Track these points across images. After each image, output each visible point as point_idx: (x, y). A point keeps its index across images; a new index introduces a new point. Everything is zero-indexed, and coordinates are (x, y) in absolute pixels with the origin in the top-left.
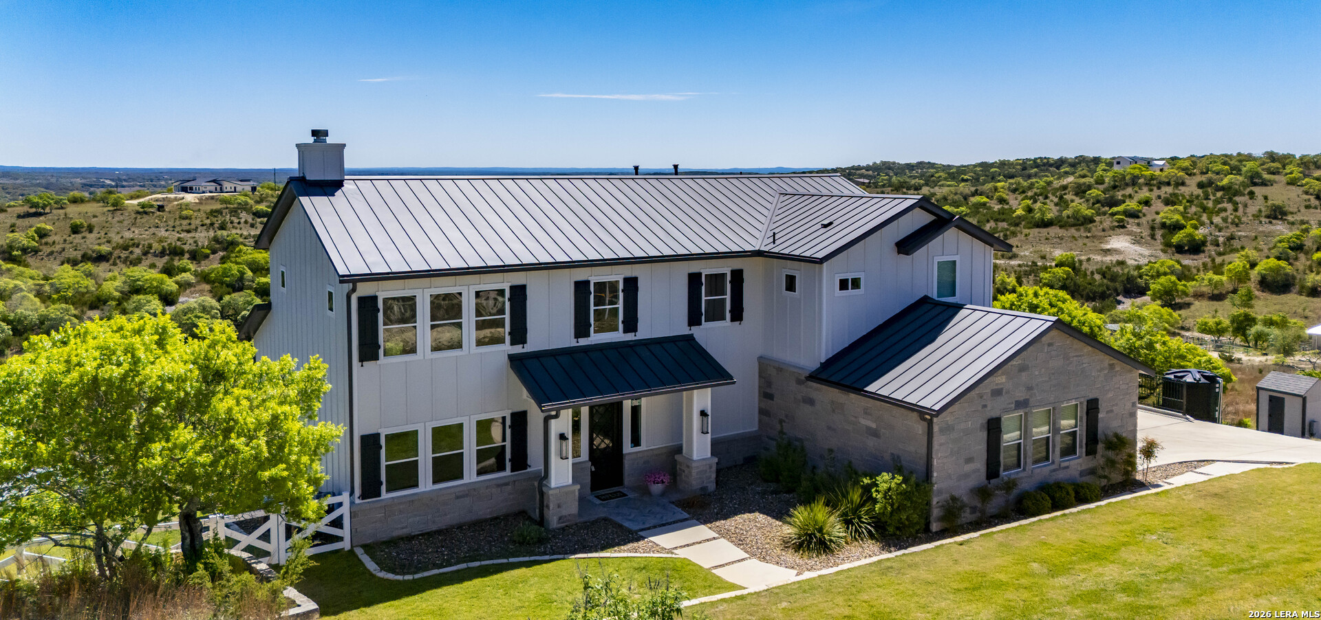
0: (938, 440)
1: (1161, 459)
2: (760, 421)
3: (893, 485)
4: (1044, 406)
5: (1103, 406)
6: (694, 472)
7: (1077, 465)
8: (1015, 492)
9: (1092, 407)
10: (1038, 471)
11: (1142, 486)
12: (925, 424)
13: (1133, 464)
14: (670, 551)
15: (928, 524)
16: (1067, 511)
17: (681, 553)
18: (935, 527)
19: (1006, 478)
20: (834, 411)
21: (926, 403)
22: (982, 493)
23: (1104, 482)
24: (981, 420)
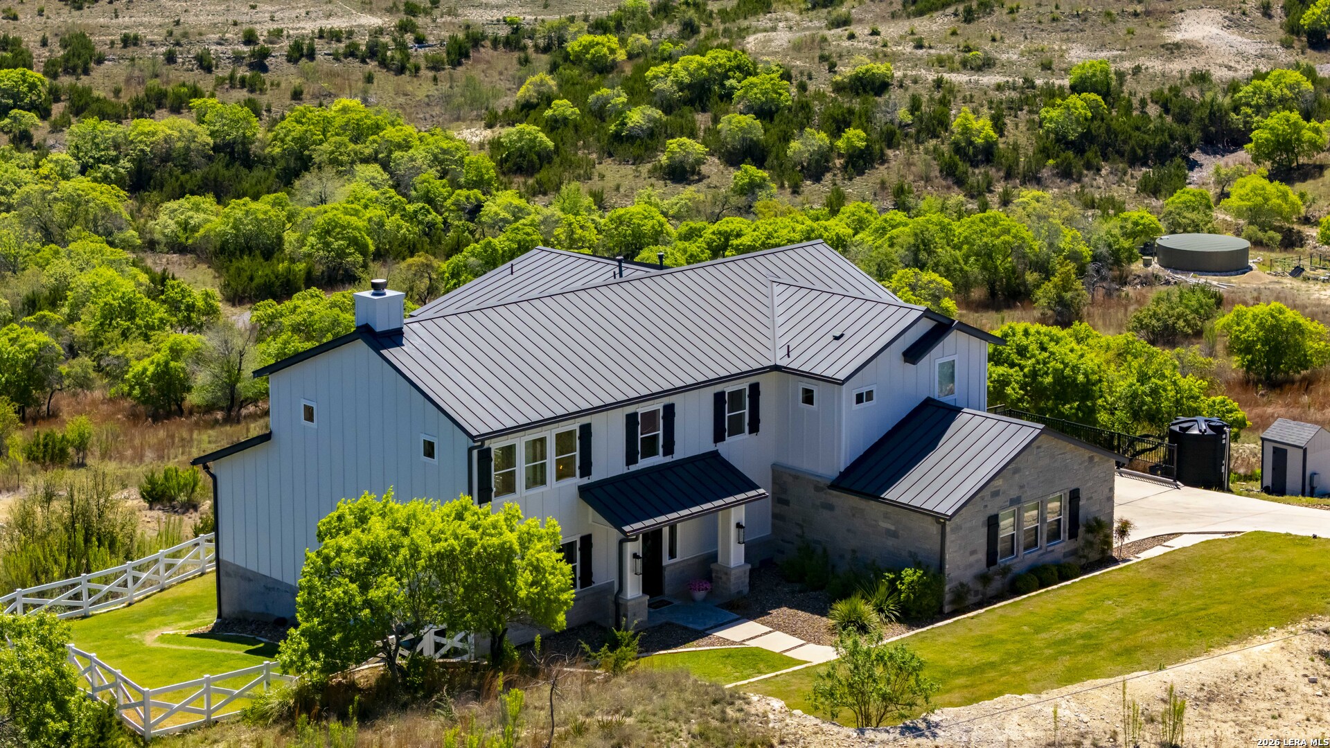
0: (950, 537)
1: (1133, 536)
2: (773, 525)
3: (915, 578)
4: (1033, 500)
5: (1083, 495)
6: (732, 579)
7: (1062, 547)
8: (1010, 576)
9: (1075, 495)
10: (1029, 556)
11: (1115, 561)
12: (940, 526)
13: (1110, 544)
14: (742, 643)
15: (941, 607)
16: (1050, 588)
17: (752, 644)
18: (947, 609)
19: (1002, 565)
20: (854, 515)
21: (941, 509)
22: (984, 578)
23: (1083, 561)
24: (982, 518)
